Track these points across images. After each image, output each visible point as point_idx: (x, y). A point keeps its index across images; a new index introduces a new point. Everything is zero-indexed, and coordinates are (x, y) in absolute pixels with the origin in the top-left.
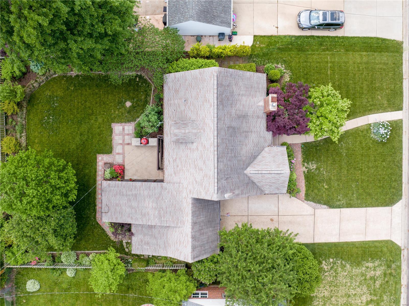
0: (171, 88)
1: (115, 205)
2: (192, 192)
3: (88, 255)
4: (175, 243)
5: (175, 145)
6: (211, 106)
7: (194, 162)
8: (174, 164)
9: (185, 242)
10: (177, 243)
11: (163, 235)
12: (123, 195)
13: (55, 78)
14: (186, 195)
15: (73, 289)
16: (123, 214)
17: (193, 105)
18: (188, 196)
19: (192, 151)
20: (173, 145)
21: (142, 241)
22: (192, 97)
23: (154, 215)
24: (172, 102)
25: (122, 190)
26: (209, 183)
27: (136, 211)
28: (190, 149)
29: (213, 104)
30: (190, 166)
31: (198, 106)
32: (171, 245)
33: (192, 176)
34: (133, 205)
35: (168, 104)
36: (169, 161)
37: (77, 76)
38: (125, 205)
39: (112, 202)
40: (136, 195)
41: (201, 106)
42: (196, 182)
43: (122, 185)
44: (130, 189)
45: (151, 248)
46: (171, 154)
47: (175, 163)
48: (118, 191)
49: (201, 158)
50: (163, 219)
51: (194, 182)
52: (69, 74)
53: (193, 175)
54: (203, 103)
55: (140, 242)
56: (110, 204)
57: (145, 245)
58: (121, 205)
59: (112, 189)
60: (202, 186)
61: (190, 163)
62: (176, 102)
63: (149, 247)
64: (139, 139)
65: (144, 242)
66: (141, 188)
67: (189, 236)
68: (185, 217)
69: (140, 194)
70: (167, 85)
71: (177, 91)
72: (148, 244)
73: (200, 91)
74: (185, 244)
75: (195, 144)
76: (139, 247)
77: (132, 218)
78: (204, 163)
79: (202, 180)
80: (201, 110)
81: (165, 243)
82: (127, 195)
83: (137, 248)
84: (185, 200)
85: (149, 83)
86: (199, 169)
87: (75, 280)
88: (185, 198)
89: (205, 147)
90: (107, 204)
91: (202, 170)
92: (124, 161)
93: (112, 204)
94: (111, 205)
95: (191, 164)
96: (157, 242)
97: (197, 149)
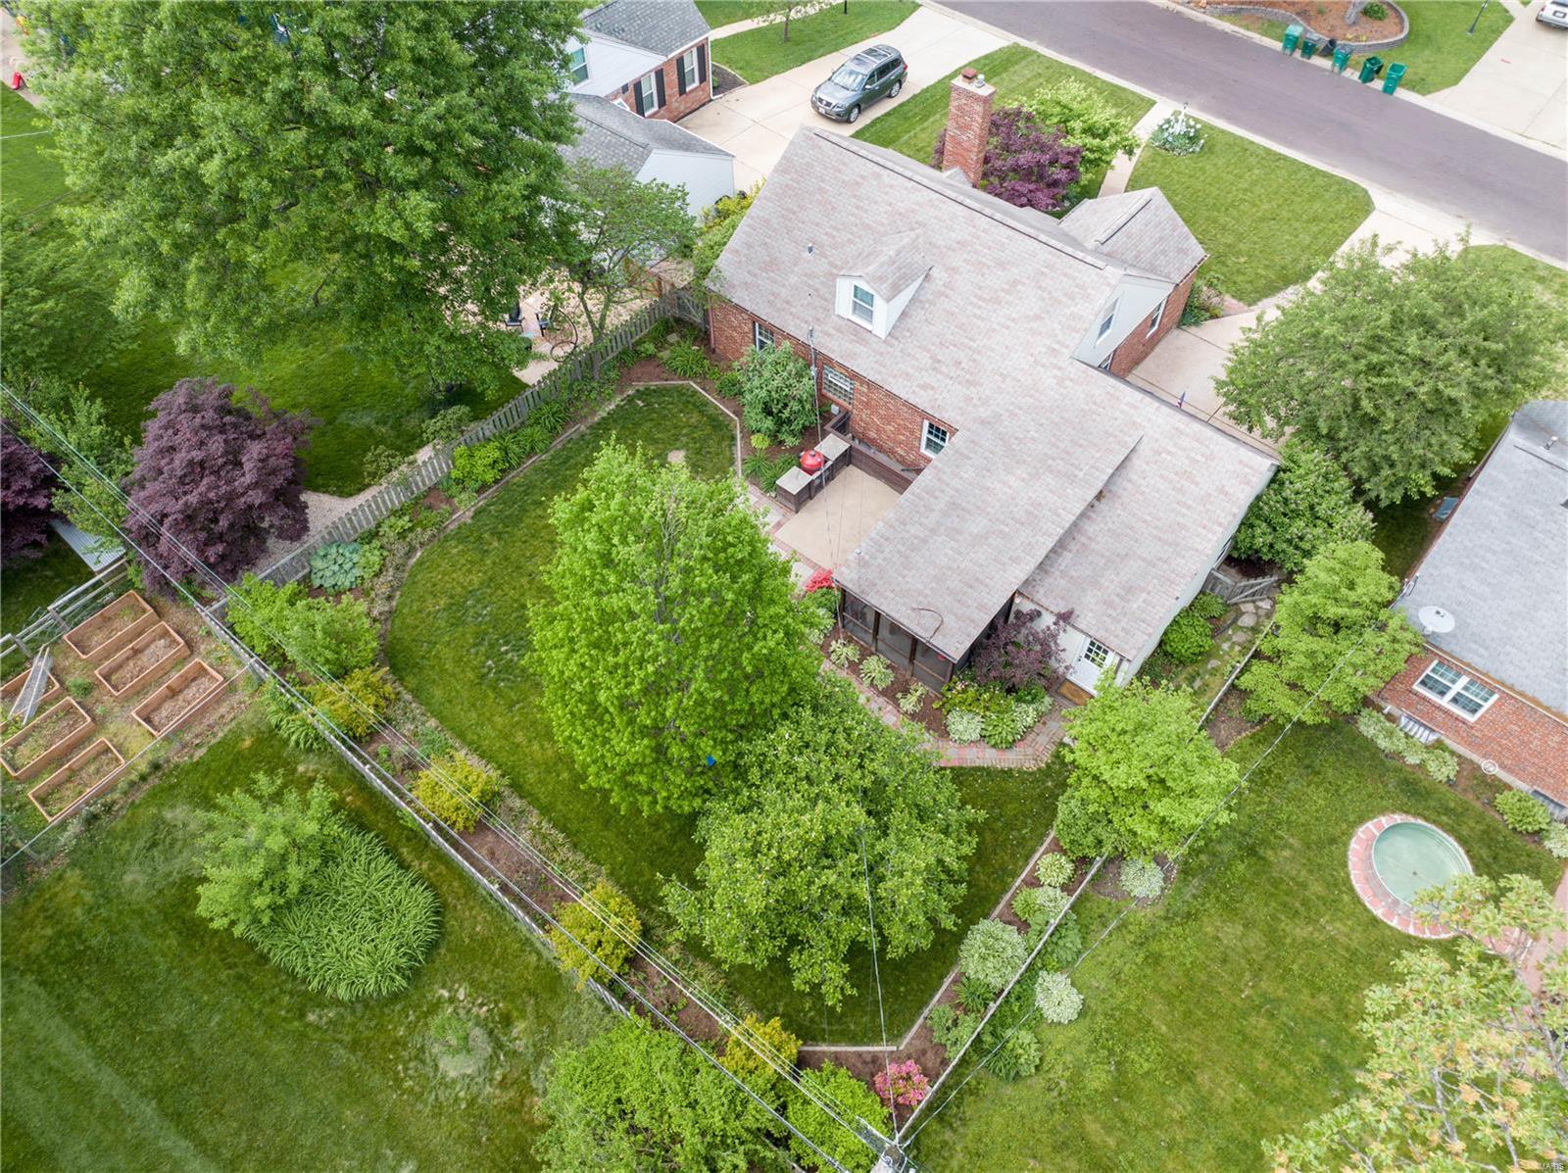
0: (749, 279)
1: (934, 585)
2: (1057, 347)
3: (1034, 882)
4: (1180, 497)
5: (896, 343)
6: (878, 176)
7: (980, 298)
8: (942, 373)
9: (1193, 455)
10: (1181, 491)
11: (1132, 528)
12: (924, 541)
13: (420, 563)
14: (1056, 372)
15: (1132, 1055)
16: (981, 577)
17: (838, 230)
18: (1060, 368)
19: (948, 291)
20: (891, 350)
21: (1109, 604)
22: (817, 225)
23: (1051, 491)
24: (784, 292)
25: (907, 536)
26: (1065, 275)
27: (1001, 532)
28: (941, 294)
29: (877, 169)
30: (983, 320)
31: (853, 215)
32: (1181, 520)
33: (1012, 325)
34: (976, 531)
35: (778, 310)
36: (925, 387)
37: (478, 513)
38: (960, 554)
39: (920, 586)
40: (954, 505)
41: (858, 208)
42: (1037, 318)
43: (891, 526)
44: (922, 510)
45: (1150, 588)
46: (911, 371)
47: (944, 369)
48: (899, 547)
49: (985, 270)
50: (1081, 475)
51: (1034, 325)
52: (451, 527)
53: (1013, 320)
54: (855, 196)
55: (1110, 611)
56: (921, 598)
57: (1128, 601)
58: (950, 568)
59: (880, 561)
60: (1060, 303)
61: (975, 316)
62: (793, 279)
63: (1144, 595)
64: (795, 469)
65: (1117, 600)
66: (945, 477)
67: (1182, 427)
68: (1117, 414)
69: (957, 491)
70: (734, 287)
71: (772, 264)
72: (1130, 590)
73: (821, 190)
74: (1198, 457)
75: (935, 273)
76: (1123, 624)
77: (1014, 560)
78: (1002, 265)
79: (1045, 295)
80: (866, 211)
81: (1160, 539)
82: (933, 531)
83: (1122, 634)
84: (1067, 383)
85: (676, 388)
86: (1008, 292)
87: (1100, 1018)
88: (1060, 382)
89: (961, 244)
90: (915, 606)
91: (1016, 283)
92: (814, 566)
93: (927, 591)
94: (926, 596)
95: (978, 312)
96: (1144, 560)
97: (954, 270)
